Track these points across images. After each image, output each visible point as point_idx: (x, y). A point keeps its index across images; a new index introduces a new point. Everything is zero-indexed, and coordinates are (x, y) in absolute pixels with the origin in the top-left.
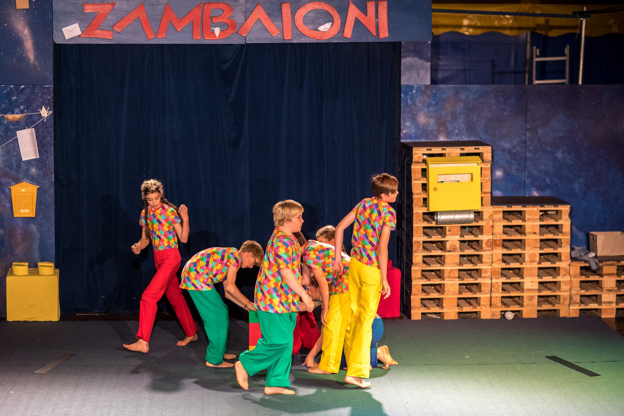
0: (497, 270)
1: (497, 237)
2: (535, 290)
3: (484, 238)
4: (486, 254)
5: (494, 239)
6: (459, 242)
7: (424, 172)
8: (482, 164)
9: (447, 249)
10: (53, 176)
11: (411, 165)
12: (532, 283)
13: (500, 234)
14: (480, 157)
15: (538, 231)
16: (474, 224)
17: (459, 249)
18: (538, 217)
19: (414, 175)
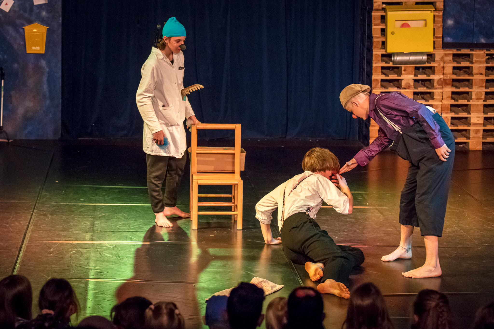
0: (447, 106)
1: (447, 77)
2: (481, 124)
3: (436, 77)
4: (437, 92)
5: (444, 78)
6: (413, 81)
7: (383, 19)
8: (435, 12)
9: (403, 87)
10: (61, 19)
11: (372, 12)
12: (478, 118)
13: (450, 74)
14: (433, 5)
15: (485, 72)
16: (427, 65)
17: (413, 87)
18: (484, 59)
19: (374, 21)
